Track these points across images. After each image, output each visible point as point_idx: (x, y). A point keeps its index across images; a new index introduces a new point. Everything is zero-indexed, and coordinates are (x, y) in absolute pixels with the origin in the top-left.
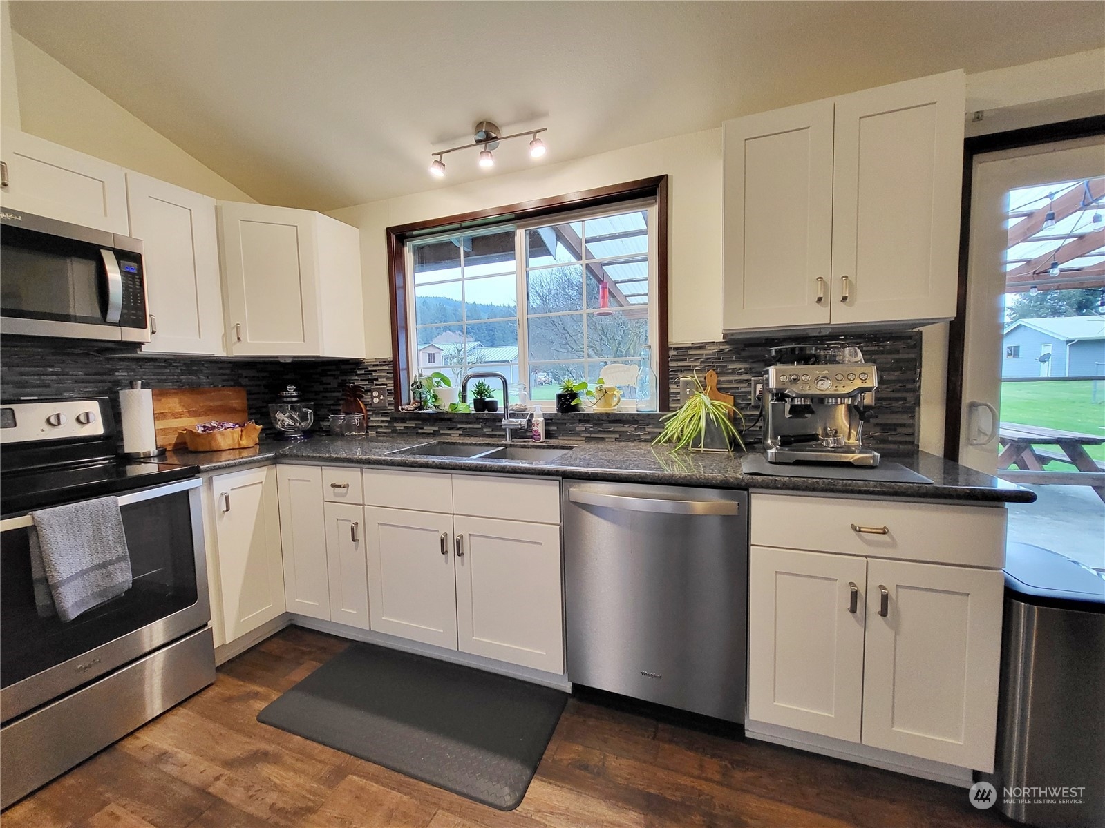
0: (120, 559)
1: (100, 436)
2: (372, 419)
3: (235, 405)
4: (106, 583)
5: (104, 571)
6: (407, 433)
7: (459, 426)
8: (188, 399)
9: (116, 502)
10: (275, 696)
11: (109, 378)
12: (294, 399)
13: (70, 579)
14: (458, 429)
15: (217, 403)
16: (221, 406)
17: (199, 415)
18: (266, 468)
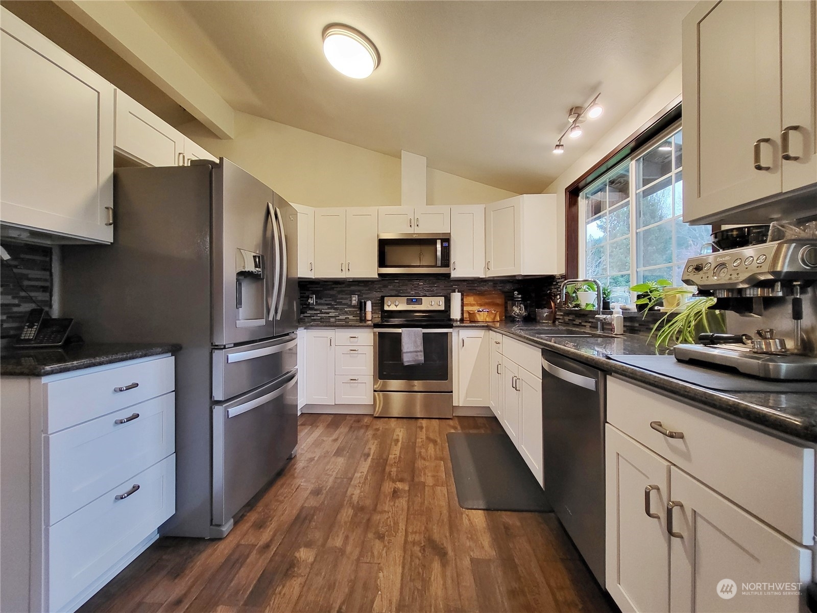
0: (421, 351)
1: (443, 310)
2: (557, 313)
3: (498, 302)
4: (416, 358)
5: (416, 354)
6: (569, 324)
7: (590, 320)
8: (477, 298)
9: (421, 331)
10: (460, 431)
11: (451, 288)
12: (520, 299)
13: (407, 352)
14: (589, 322)
15: (490, 301)
16: (491, 302)
17: (481, 306)
18: (484, 331)
